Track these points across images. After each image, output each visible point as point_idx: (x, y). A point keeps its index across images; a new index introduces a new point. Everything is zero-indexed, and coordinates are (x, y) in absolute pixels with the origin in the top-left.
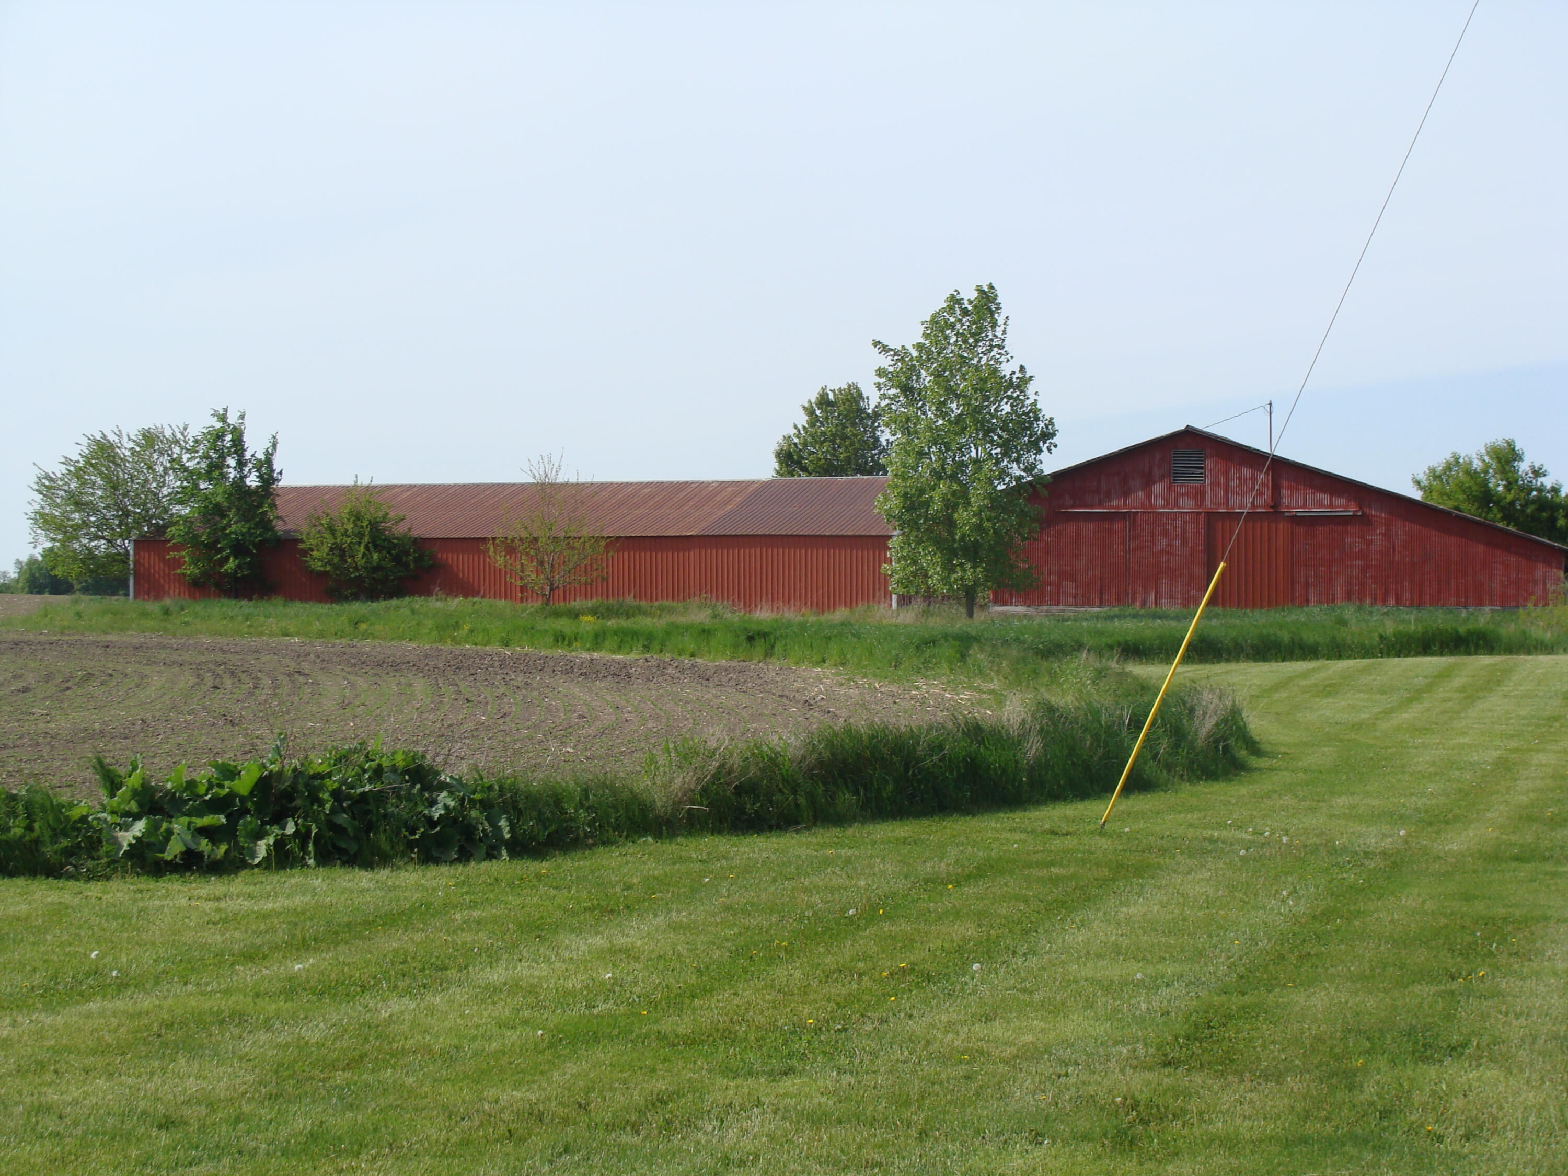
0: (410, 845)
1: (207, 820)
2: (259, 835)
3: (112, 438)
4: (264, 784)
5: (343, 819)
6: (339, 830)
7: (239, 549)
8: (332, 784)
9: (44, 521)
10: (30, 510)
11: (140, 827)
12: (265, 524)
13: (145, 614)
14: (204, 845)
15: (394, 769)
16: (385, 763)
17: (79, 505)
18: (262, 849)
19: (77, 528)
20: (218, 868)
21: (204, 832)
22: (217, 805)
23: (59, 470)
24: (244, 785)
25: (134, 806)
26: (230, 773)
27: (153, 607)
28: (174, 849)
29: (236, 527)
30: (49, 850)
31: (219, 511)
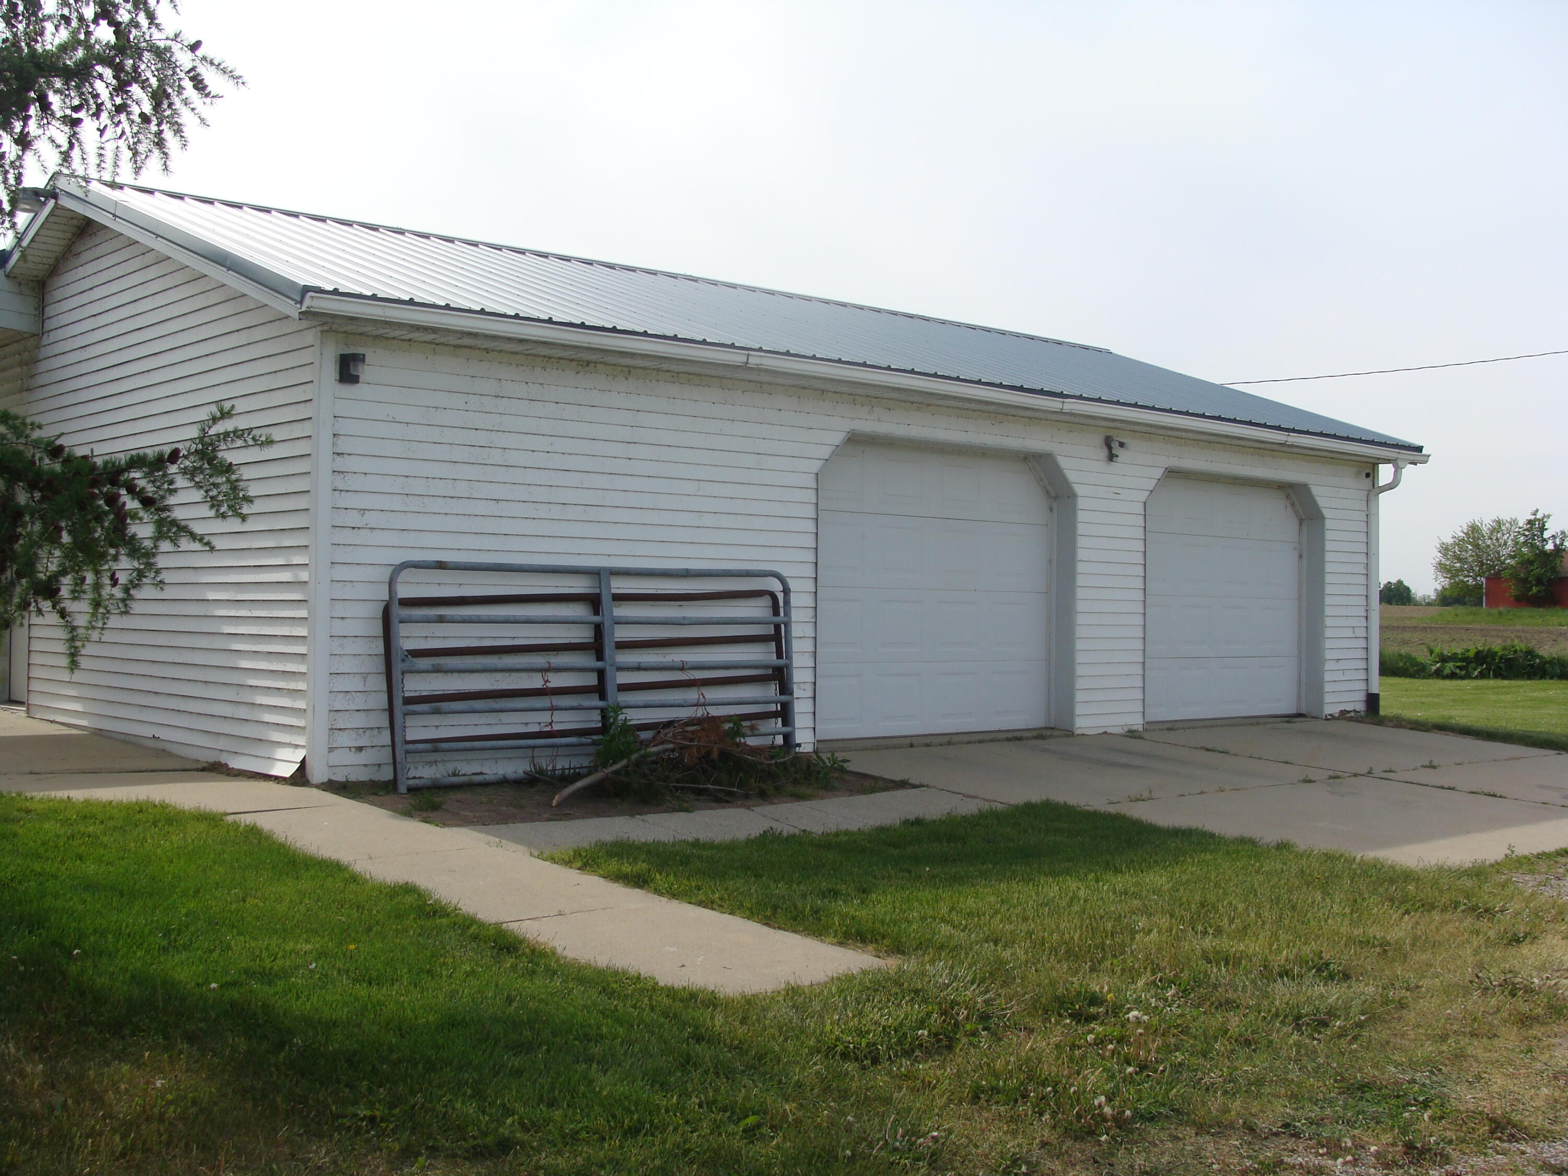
0: (1524, 674)
1: (1459, 664)
2: (1475, 669)
3: (1477, 523)
4: (1478, 653)
5: (1502, 665)
6: (1500, 668)
7: (1539, 581)
8: (1499, 654)
9: (1441, 567)
10: (1434, 562)
11: (1439, 665)
12: (1553, 569)
13: (1490, 615)
14: (1458, 671)
15: (1521, 651)
16: (1518, 648)
17: (1459, 559)
18: (1476, 673)
19: (1457, 570)
20: (1462, 678)
21: (1458, 667)
22: (1462, 660)
23: (1449, 541)
24: (1471, 654)
25: (1437, 659)
26: (1468, 651)
27: (1495, 611)
28: (1447, 671)
29: (1537, 570)
30: (1412, 670)
31: (1530, 562)
